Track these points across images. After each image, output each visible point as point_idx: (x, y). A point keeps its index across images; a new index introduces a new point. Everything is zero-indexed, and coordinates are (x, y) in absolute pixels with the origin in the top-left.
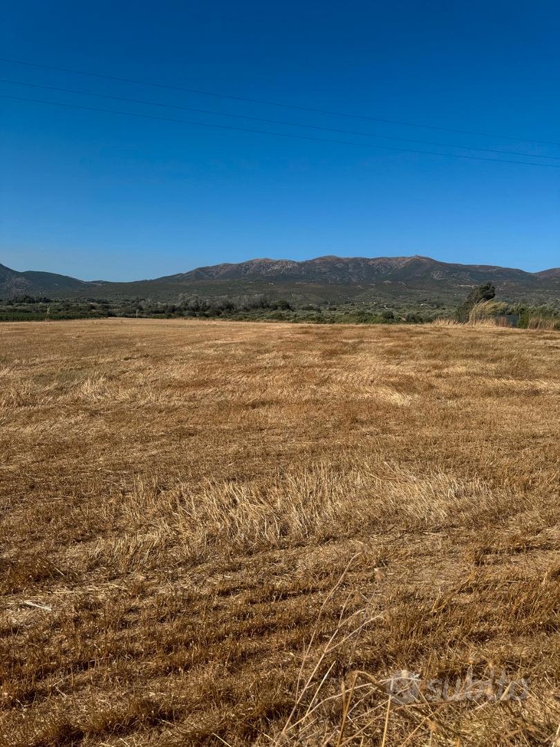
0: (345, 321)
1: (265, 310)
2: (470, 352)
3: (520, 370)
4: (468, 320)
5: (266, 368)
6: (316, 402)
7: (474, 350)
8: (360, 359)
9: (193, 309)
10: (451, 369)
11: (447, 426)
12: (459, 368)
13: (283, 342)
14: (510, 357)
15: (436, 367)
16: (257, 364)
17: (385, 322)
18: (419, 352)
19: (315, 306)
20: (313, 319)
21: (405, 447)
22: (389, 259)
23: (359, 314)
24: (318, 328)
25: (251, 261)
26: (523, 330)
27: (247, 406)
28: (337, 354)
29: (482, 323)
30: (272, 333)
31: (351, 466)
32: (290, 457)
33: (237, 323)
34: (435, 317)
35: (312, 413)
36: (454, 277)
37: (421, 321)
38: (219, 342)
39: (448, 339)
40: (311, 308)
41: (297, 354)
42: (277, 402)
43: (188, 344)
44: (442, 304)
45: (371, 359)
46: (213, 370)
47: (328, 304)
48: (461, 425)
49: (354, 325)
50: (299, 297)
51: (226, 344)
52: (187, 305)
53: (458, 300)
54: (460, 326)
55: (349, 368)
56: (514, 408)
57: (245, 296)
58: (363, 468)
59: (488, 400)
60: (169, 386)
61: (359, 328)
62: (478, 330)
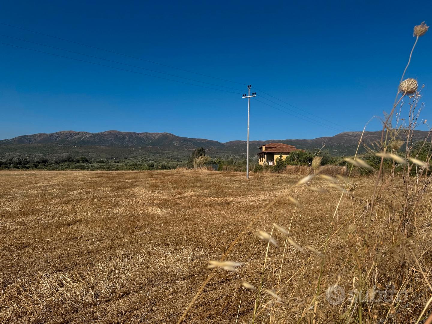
0: (125, 170)
1: (71, 163)
2: (195, 184)
3: (220, 193)
4: (194, 167)
5: (74, 200)
6: (111, 218)
7: (197, 183)
8: (136, 191)
9: (17, 163)
10: (187, 194)
11: (186, 224)
12: (190, 193)
13: (85, 183)
14: (214, 186)
15: (179, 193)
16: (68, 198)
17: (149, 169)
18: (170, 185)
19: (105, 160)
20: (104, 168)
21: (165, 238)
22: (150, 134)
23: (133, 165)
24: (108, 174)
25: (60, 132)
26: (220, 172)
27: (64, 224)
28: (121, 189)
29: (200, 169)
30: (77, 177)
31: (134, 253)
32: (97, 253)
33: (50, 172)
34: (177, 165)
35: (109, 225)
36: (185, 144)
37: (170, 168)
38: (39, 185)
39: (183, 178)
40: (103, 162)
41: (95, 191)
42: (85, 221)
43: (15, 187)
44: (180, 159)
45: (143, 191)
46: (36, 203)
47: (113, 159)
48: (193, 223)
49: (130, 171)
50: (94, 155)
51: (44, 186)
52: (11, 160)
53: (188, 157)
54: (190, 171)
55: (130, 197)
56: (218, 212)
57: (56, 154)
58: (142, 253)
59: (206, 209)
60: (3, 216)
61: (135, 173)
62: (199, 172)
